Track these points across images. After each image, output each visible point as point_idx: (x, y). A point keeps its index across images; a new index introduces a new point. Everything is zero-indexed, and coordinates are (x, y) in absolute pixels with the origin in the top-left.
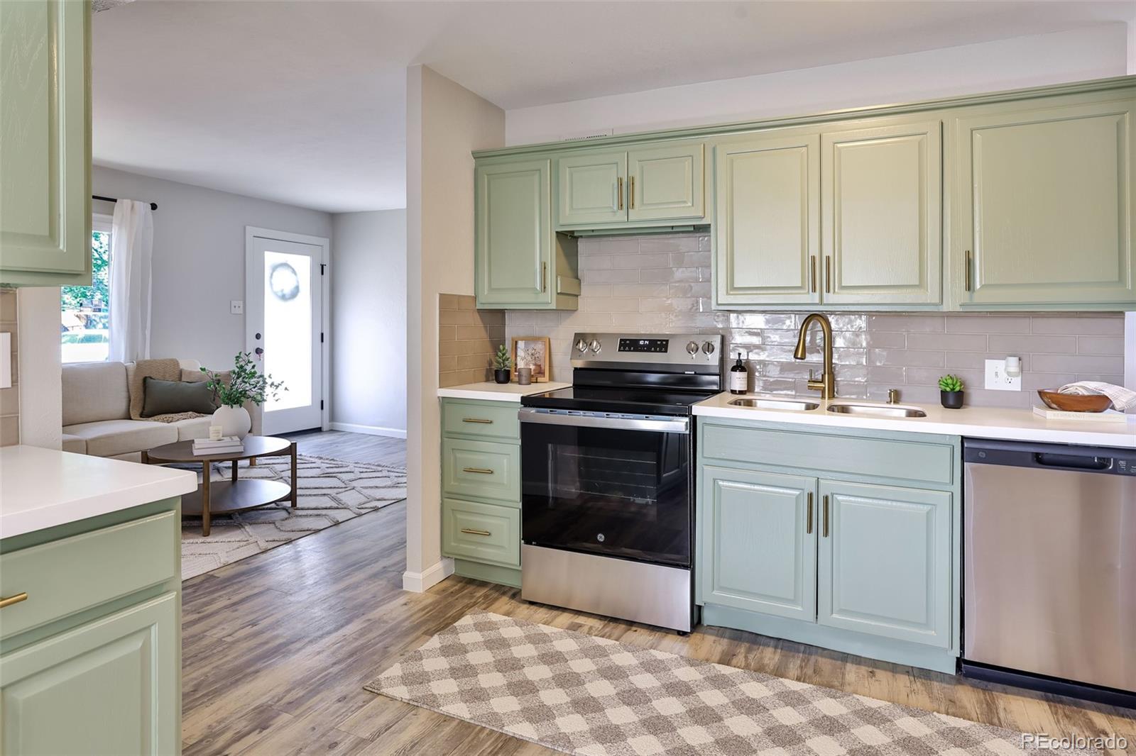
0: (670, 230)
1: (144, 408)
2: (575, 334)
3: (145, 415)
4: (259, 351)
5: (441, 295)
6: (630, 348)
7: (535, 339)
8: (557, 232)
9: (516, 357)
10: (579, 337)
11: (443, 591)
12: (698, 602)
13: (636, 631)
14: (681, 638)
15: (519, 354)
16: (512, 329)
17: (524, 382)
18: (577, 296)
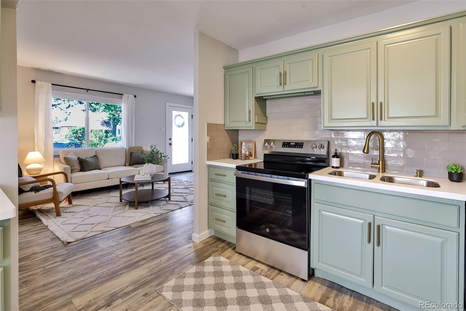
0: (303, 94)
1: (130, 162)
2: (265, 140)
3: (130, 165)
4: (170, 144)
5: (207, 123)
6: (287, 146)
7: (249, 141)
8: (255, 97)
9: (241, 149)
10: (267, 141)
11: (207, 243)
12: (312, 266)
13: (282, 275)
14: (303, 282)
15: (242, 147)
16: (241, 137)
17: (243, 159)
18: (266, 124)
